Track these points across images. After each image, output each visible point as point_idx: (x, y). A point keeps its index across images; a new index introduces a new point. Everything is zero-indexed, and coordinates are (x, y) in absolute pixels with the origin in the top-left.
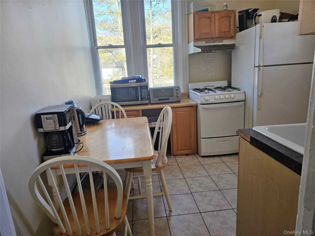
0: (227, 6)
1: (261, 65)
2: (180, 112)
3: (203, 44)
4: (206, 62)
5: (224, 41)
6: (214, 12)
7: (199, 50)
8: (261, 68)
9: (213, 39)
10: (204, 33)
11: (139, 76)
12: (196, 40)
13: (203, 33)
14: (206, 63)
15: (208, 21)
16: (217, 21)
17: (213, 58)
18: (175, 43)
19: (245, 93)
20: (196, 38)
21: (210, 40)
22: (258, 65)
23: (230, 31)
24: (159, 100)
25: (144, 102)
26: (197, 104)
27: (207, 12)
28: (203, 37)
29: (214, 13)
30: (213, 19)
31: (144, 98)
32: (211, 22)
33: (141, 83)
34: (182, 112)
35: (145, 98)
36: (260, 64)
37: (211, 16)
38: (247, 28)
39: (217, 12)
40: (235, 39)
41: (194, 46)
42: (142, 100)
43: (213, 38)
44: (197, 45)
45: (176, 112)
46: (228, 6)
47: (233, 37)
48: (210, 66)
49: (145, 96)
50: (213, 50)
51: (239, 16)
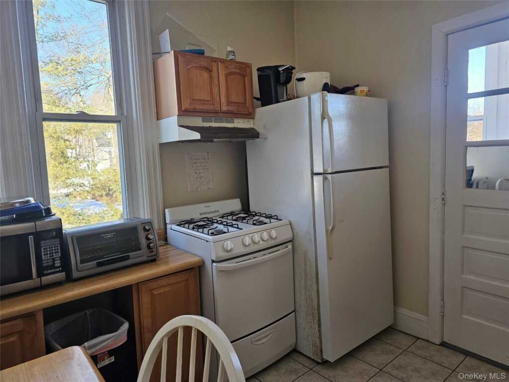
0: (234, 53)
1: (330, 171)
2: (162, 290)
3: (198, 122)
4: (197, 161)
5: (236, 120)
6: (215, 60)
7: (197, 136)
8: (329, 176)
9: (216, 114)
10: (200, 100)
11: (28, 202)
12: (183, 112)
13: (197, 100)
14: (195, 163)
15: (206, 75)
16: (222, 78)
17: (208, 154)
18: (122, 114)
19: (291, 224)
20: (183, 109)
21: (212, 115)
22: (321, 171)
23: (245, 103)
24: (99, 265)
25: (46, 279)
26: (203, 262)
27: (202, 56)
28: (199, 107)
29: (215, 62)
30: (214, 74)
31: (48, 268)
32: (211, 77)
33: (38, 223)
34: (167, 289)
35: (53, 267)
36: (325, 168)
37: (212, 66)
38: (278, 102)
39: (222, 61)
40: (253, 118)
41: (181, 126)
42: (40, 274)
43: (216, 112)
44: (185, 125)
45: (151, 290)
46: (236, 54)
47: (250, 115)
48: (203, 169)
49: (54, 260)
50: (215, 138)
51: (259, 76)
